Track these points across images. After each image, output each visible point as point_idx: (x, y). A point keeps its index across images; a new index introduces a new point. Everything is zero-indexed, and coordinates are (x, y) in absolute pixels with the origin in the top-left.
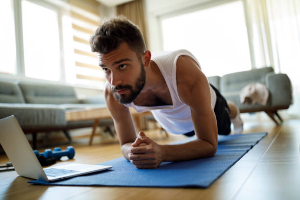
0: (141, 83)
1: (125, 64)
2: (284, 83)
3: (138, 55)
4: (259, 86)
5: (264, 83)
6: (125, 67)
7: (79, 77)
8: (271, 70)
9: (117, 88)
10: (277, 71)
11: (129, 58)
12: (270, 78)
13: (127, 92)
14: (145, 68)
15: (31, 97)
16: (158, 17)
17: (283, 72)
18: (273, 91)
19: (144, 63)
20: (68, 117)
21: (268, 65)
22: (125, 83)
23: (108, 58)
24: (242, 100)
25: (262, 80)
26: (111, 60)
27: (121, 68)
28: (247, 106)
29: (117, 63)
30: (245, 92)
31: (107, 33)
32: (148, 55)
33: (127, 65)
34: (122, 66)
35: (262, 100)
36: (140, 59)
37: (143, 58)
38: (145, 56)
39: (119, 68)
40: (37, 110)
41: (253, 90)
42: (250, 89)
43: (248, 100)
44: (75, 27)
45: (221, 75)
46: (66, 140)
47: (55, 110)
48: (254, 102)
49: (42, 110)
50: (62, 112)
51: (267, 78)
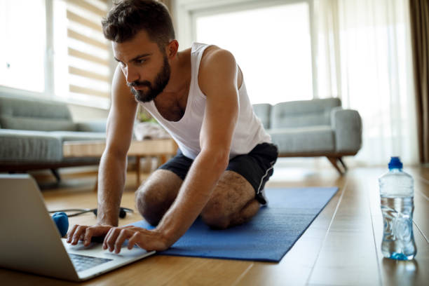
2: (354, 123)
3: (160, 46)
7: (74, 89)
8: (338, 102)
10: (345, 106)
12: (337, 114)
16: (191, 13)
19: (168, 55)
20: (68, 150)
21: (335, 95)
22: (143, 79)
32: (174, 45)
38: (170, 46)
44: (71, 16)
45: (273, 103)
47: (46, 140)
51: (332, 114)
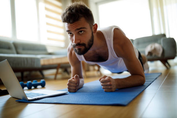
0: (91, 43)
1: (83, 31)
3: (90, 26)
4: (157, 45)
5: (160, 44)
6: (83, 32)
7: (49, 39)
8: (164, 35)
9: (77, 45)
10: (167, 36)
11: (85, 27)
12: (163, 41)
13: (83, 48)
14: (94, 34)
15: (20, 50)
16: (96, 4)
17: (171, 37)
18: (165, 48)
19: (93, 31)
20: (42, 62)
21: (163, 33)
22: (82, 42)
23: (73, 26)
24: (147, 53)
25: (159, 41)
26: (74, 28)
27: (80, 33)
28: (149, 57)
29: (78, 29)
30: (148, 49)
31: (73, 11)
32: (96, 27)
33: (84, 31)
34: (81, 31)
35: (158, 54)
36: (91, 28)
37: (93, 28)
38: (94, 27)
39: (78, 33)
40: (24, 58)
41: (153, 48)
42: (151, 47)
43: (150, 53)
44: (46, 9)
45: (134, 39)
46: (41, 76)
47: (34, 58)
48: (154, 55)
49: (27, 59)
50: (38, 60)
51: (162, 40)
